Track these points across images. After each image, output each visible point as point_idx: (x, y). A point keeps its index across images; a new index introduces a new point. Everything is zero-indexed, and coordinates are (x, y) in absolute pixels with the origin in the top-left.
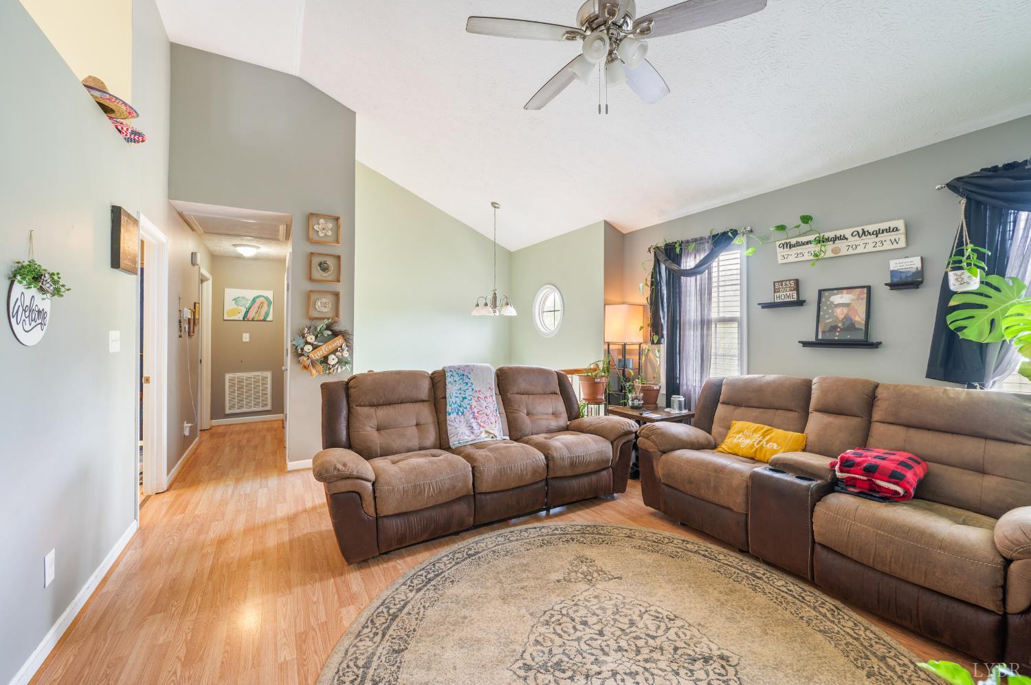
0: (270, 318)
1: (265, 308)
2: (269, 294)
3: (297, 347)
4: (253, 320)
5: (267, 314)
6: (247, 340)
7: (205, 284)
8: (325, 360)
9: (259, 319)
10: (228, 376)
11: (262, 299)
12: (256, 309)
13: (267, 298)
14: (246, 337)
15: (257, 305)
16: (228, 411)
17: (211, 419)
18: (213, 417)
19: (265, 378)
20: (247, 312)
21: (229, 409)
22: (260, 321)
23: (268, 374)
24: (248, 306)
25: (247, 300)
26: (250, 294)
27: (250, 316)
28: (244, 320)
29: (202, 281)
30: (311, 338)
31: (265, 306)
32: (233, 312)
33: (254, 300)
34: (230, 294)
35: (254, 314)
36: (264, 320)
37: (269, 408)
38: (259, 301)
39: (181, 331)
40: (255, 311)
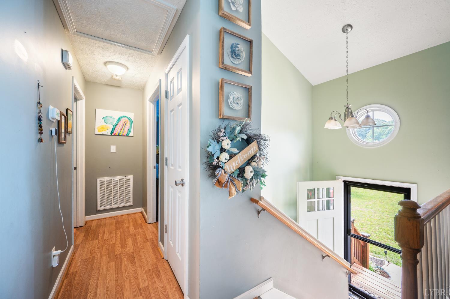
0: (131, 134)
1: (128, 126)
2: (131, 115)
3: (213, 155)
4: (118, 135)
5: (129, 131)
6: (114, 151)
7: (79, 102)
8: (241, 171)
9: (123, 134)
10: (99, 180)
11: (125, 119)
12: (121, 126)
13: (129, 118)
14: (113, 149)
15: (121, 123)
16: (99, 208)
17: (85, 216)
18: (87, 213)
19: (128, 181)
20: (114, 129)
21: (100, 207)
22: (124, 136)
23: (131, 177)
24: (114, 123)
25: (114, 119)
26: (116, 115)
27: (117, 131)
28: (111, 135)
29: (76, 99)
30: (226, 144)
31: (128, 124)
32: (102, 128)
33: (119, 119)
34: (100, 113)
35: (119, 130)
36: (127, 136)
37: (131, 203)
38: (123, 120)
39: (41, 133)
40: (120, 128)
